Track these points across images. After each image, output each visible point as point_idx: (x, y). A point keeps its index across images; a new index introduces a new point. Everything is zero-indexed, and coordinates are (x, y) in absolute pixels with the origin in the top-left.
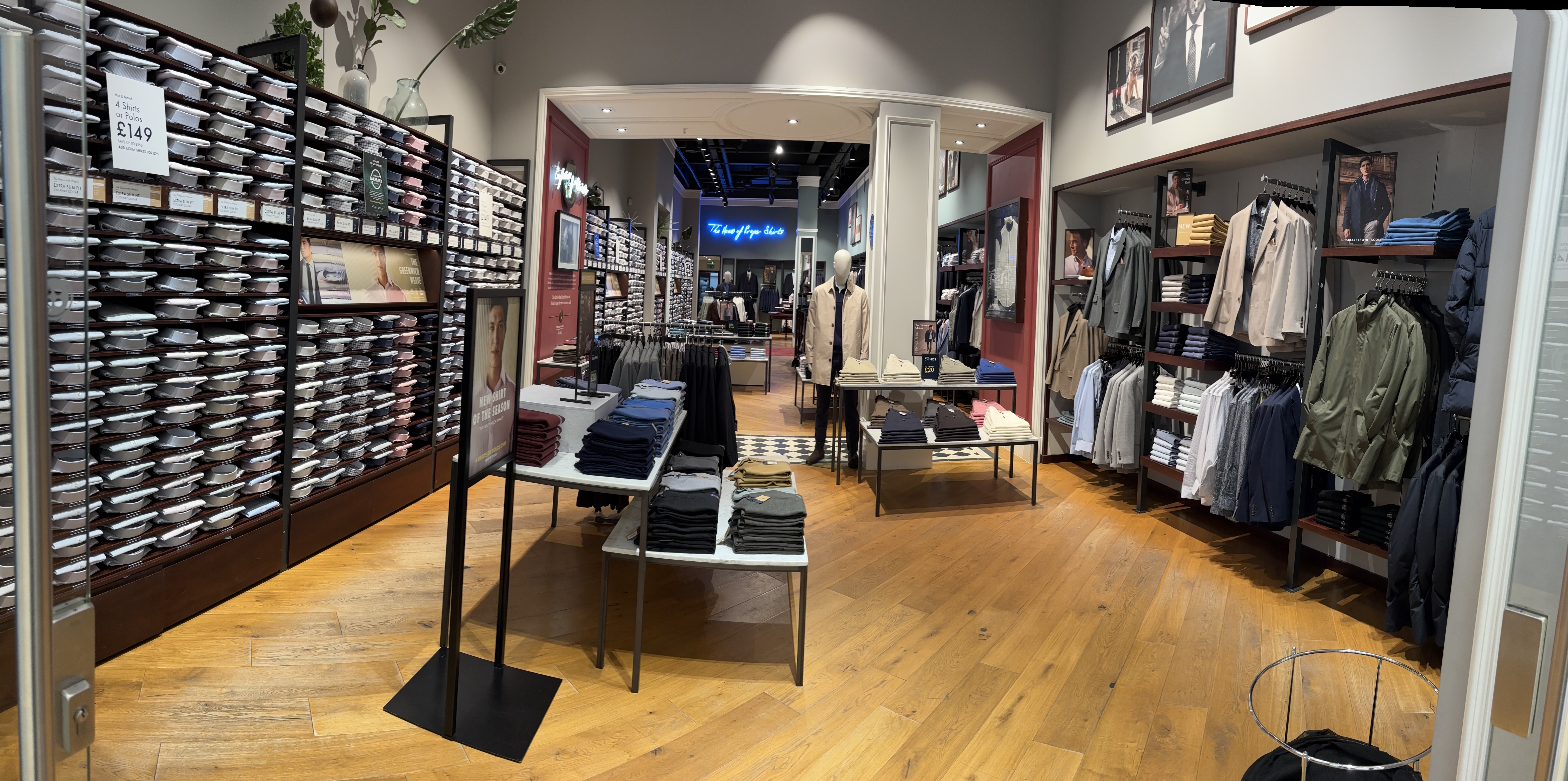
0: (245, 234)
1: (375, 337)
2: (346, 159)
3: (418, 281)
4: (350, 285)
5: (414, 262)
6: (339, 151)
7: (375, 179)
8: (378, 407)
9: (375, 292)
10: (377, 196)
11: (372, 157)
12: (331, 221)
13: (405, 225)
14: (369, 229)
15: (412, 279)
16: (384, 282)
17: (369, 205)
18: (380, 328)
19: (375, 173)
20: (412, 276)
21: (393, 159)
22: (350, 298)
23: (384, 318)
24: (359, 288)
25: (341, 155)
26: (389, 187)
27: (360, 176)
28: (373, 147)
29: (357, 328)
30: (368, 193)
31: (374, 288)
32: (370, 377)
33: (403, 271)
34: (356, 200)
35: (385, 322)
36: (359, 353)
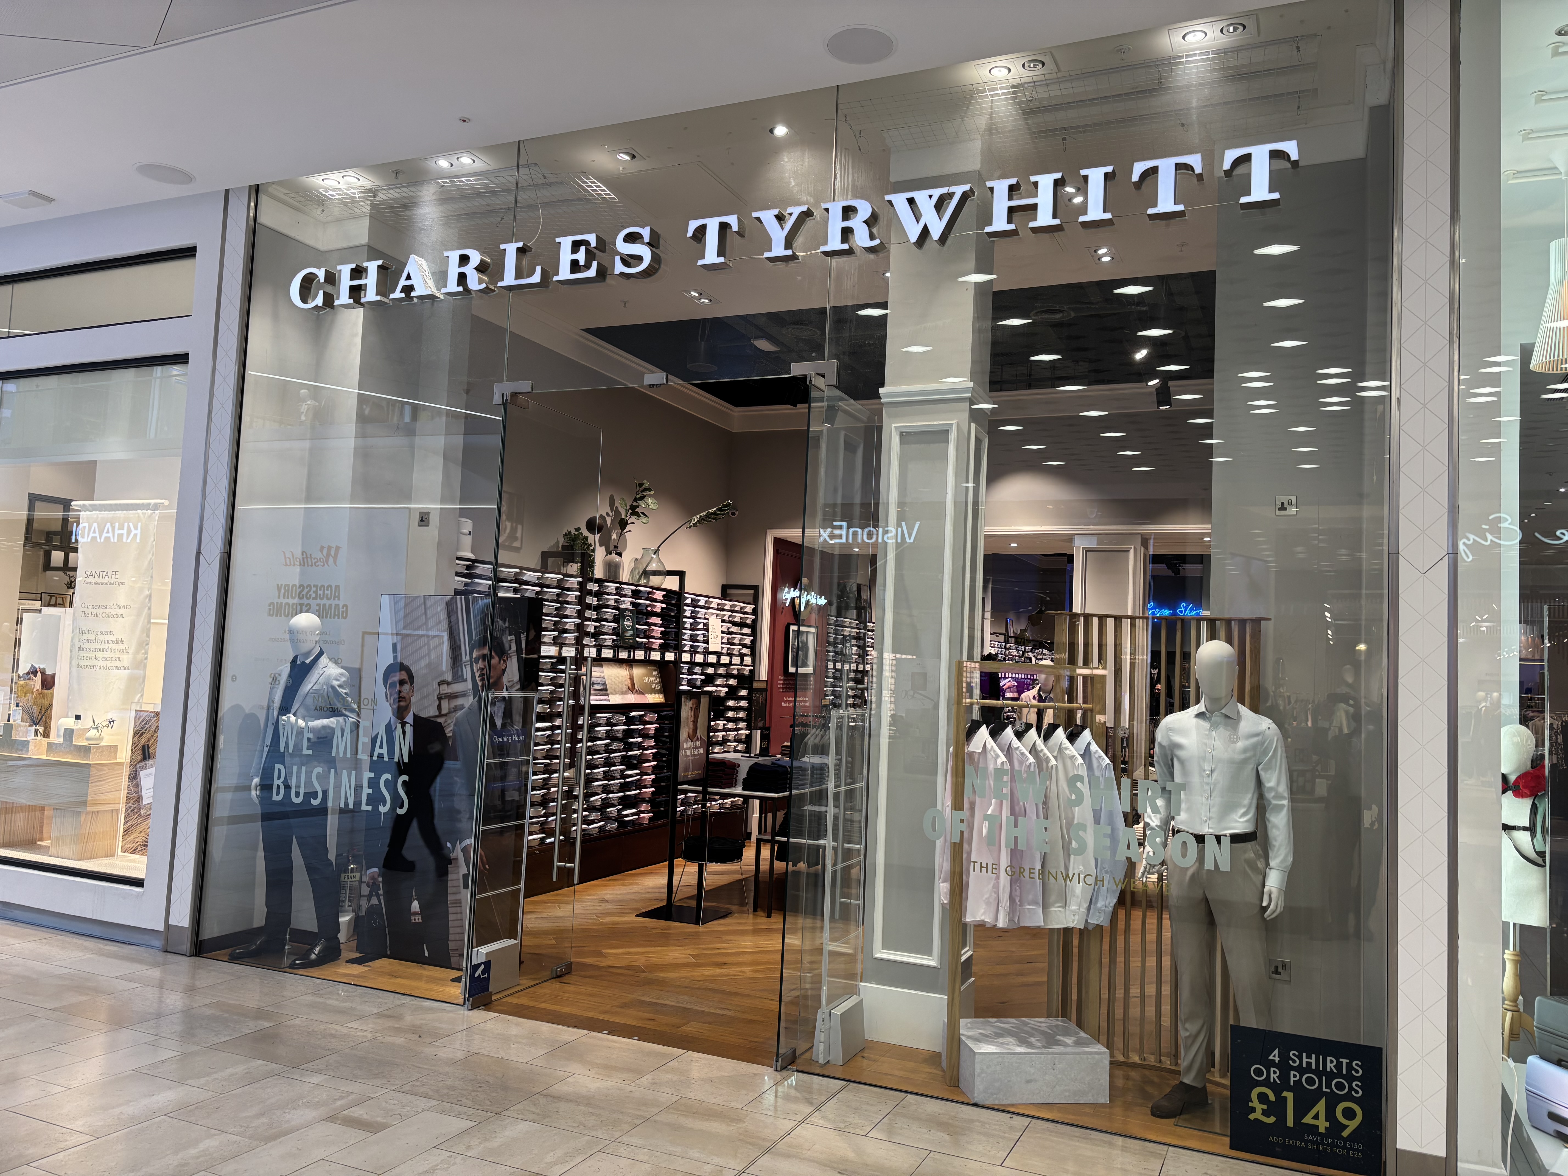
0: (552, 664)
1: (626, 727)
2: (609, 613)
3: (658, 687)
4: (609, 691)
5: (655, 673)
6: (605, 610)
7: (628, 623)
8: (628, 780)
9: (626, 696)
10: (629, 633)
11: (626, 610)
12: (599, 652)
13: (648, 649)
14: (623, 655)
15: (653, 686)
16: (632, 689)
17: (624, 639)
18: (630, 721)
19: (628, 619)
20: (653, 683)
21: (640, 608)
22: (609, 701)
23: (632, 714)
24: (615, 694)
25: (606, 612)
26: (637, 626)
27: (617, 622)
28: (626, 602)
29: (613, 721)
30: (623, 633)
31: (625, 693)
32: (622, 756)
33: (646, 680)
34: (615, 638)
35: (633, 717)
36: (614, 739)
